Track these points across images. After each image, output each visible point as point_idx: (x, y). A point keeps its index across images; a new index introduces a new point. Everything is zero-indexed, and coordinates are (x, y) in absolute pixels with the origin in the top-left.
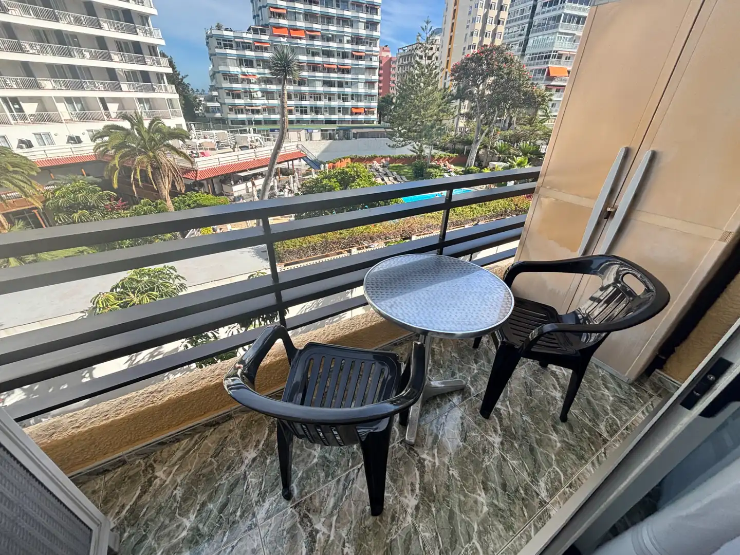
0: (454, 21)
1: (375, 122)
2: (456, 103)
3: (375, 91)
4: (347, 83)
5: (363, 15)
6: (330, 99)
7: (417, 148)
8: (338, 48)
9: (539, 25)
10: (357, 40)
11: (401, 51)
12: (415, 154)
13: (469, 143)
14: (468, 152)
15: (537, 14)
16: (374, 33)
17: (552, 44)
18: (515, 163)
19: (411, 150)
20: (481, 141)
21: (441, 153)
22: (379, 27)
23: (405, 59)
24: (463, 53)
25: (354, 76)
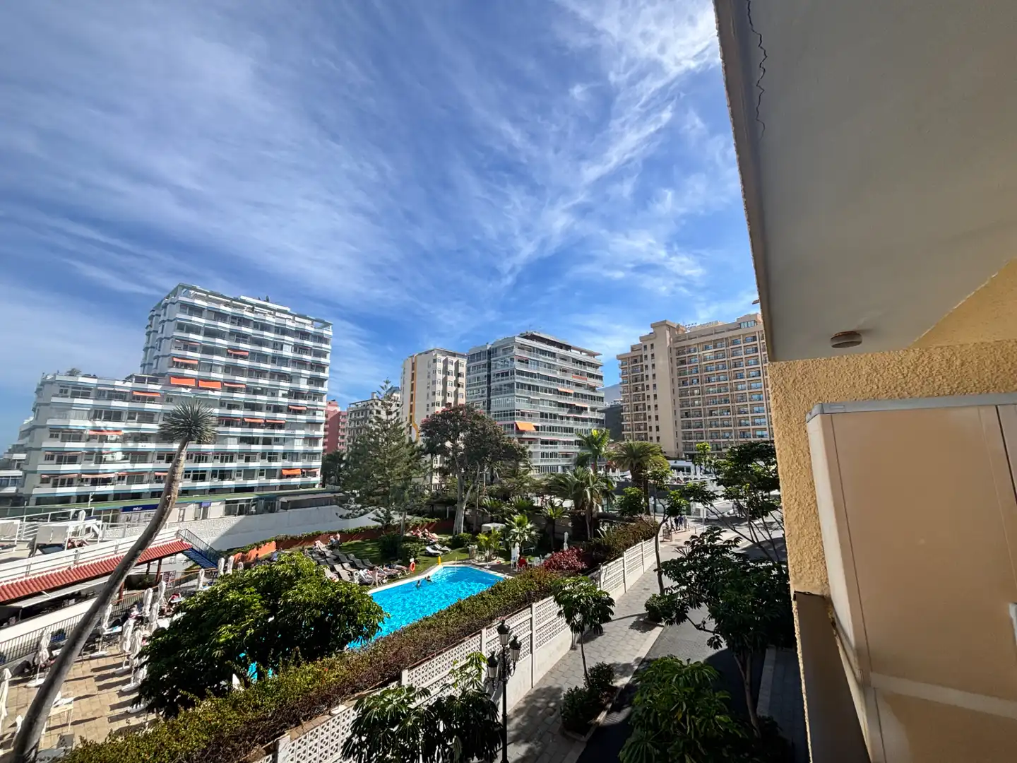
0: (413, 382)
1: (316, 486)
2: (428, 457)
3: (319, 448)
4: (277, 439)
5: (307, 372)
6: (248, 460)
7: (382, 515)
8: (269, 401)
9: (496, 389)
10: (296, 394)
11: (354, 406)
12: (380, 524)
13: (452, 502)
14: (453, 515)
15: (494, 382)
16: (320, 389)
17: (513, 404)
18: (513, 523)
19: (373, 519)
20: (467, 500)
21: (417, 519)
22: (326, 383)
23: (359, 413)
24: (428, 410)
25: (289, 432)
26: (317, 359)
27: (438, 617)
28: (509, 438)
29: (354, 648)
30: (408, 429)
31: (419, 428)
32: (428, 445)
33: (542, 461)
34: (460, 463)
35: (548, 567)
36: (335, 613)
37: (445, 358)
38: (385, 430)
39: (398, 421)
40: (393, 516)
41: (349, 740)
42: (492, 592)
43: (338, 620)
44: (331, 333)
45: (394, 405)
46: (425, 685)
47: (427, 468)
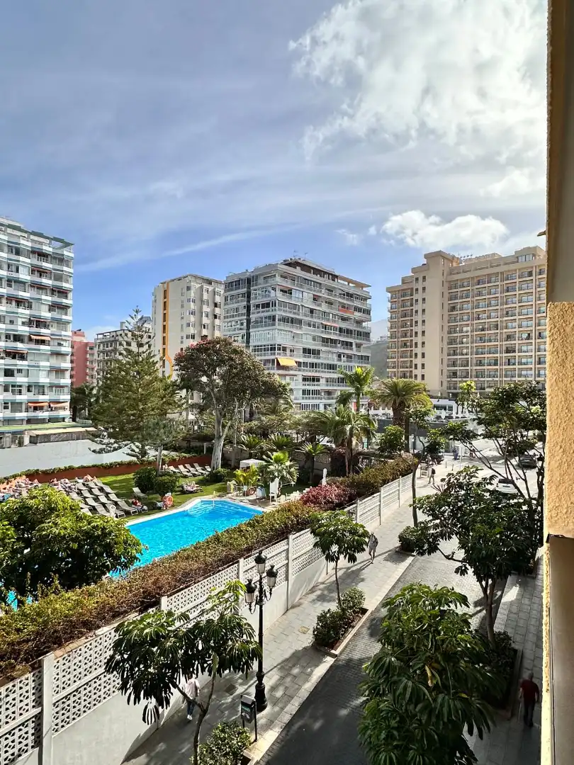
0: (165, 312)
1: (66, 420)
2: (183, 393)
3: (66, 381)
4: (19, 371)
5: (48, 298)
7: (137, 450)
8: (7, 330)
9: (256, 322)
10: (40, 323)
11: (101, 336)
12: (135, 459)
13: (208, 438)
14: (210, 450)
15: (253, 313)
16: (64, 317)
17: (274, 338)
18: (271, 461)
19: (128, 454)
20: (224, 436)
21: (174, 454)
22: (70, 311)
23: (107, 345)
24: (182, 342)
25: (33, 363)
26: (58, 283)
27: (196, 548)
28: (269, 374)
29: (113, 578)
30: (161, 363)
31: (174, 362)
32: (183, 380)
33: (303, 398)
34: (217, 399)
35: (306, 501)
36: (91, 545)
37: (200, 285)
38: (136, 363)
39: (150, 353)
40: (148, 451)
41: (112, 657)
42: (249, 524)
43: (95, 553)
44: (72, 255)
45: (145, 337)
46: (183, 610)
47: (183, 404)
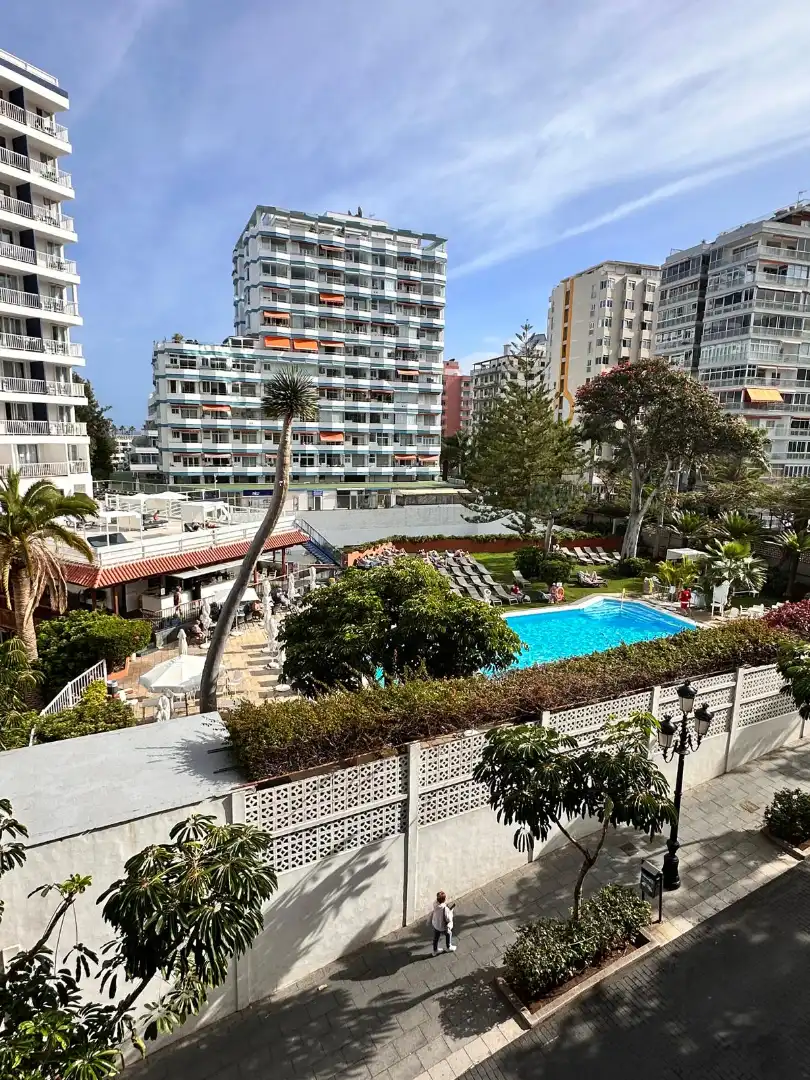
0: (566, 325)
1: (436, 478)
2: (587, 445)
3: (436, 428)
4: (386, 416)
5: (416, 320)
6: (355, 442)
7: (520, 522)
8: (372, 365)
9: (713, 329)
10: (404, 352)
11: (479, 367)
12: (517, 533)
13: (621, 513)
14: (622, 530)
15: (708, 315)
16: (435, 344)
17: (743, 355)
18: (720, 554)
19: (508, 527)
20: (645, 511)
21: (570, 532)
22: (441, 334)
23: (486, 378)
24: (589, 370)
25: (399, 406)
26: (427, 298)
27: (592, 659)
28: (728, 415)
29: (486, 674)
30: (557, 402)
31: (575, 400)
32: (587, 425)
33: (789, 456)
34: (636, 455)
35: (773, 621)
36: (461, 631)
37: (621, 278)
38: (523, 402)
39: (542, 388)
40: (535, 525)
41: (481, 765)
42: (673, 641)
43: (466, 642)
44: (444, 255)
45: (536, 364)
46: (571, 733)
47: (586, 461)
